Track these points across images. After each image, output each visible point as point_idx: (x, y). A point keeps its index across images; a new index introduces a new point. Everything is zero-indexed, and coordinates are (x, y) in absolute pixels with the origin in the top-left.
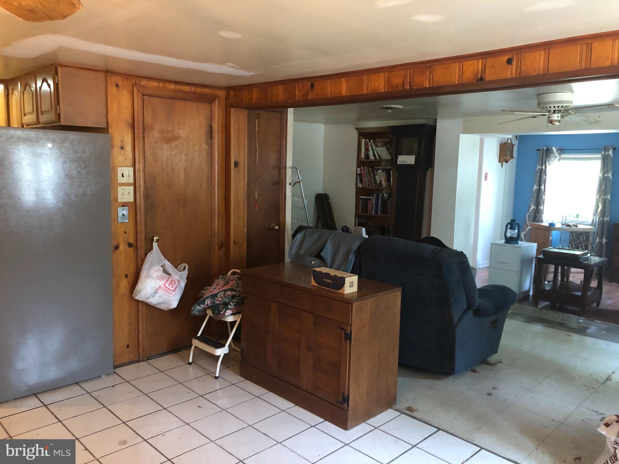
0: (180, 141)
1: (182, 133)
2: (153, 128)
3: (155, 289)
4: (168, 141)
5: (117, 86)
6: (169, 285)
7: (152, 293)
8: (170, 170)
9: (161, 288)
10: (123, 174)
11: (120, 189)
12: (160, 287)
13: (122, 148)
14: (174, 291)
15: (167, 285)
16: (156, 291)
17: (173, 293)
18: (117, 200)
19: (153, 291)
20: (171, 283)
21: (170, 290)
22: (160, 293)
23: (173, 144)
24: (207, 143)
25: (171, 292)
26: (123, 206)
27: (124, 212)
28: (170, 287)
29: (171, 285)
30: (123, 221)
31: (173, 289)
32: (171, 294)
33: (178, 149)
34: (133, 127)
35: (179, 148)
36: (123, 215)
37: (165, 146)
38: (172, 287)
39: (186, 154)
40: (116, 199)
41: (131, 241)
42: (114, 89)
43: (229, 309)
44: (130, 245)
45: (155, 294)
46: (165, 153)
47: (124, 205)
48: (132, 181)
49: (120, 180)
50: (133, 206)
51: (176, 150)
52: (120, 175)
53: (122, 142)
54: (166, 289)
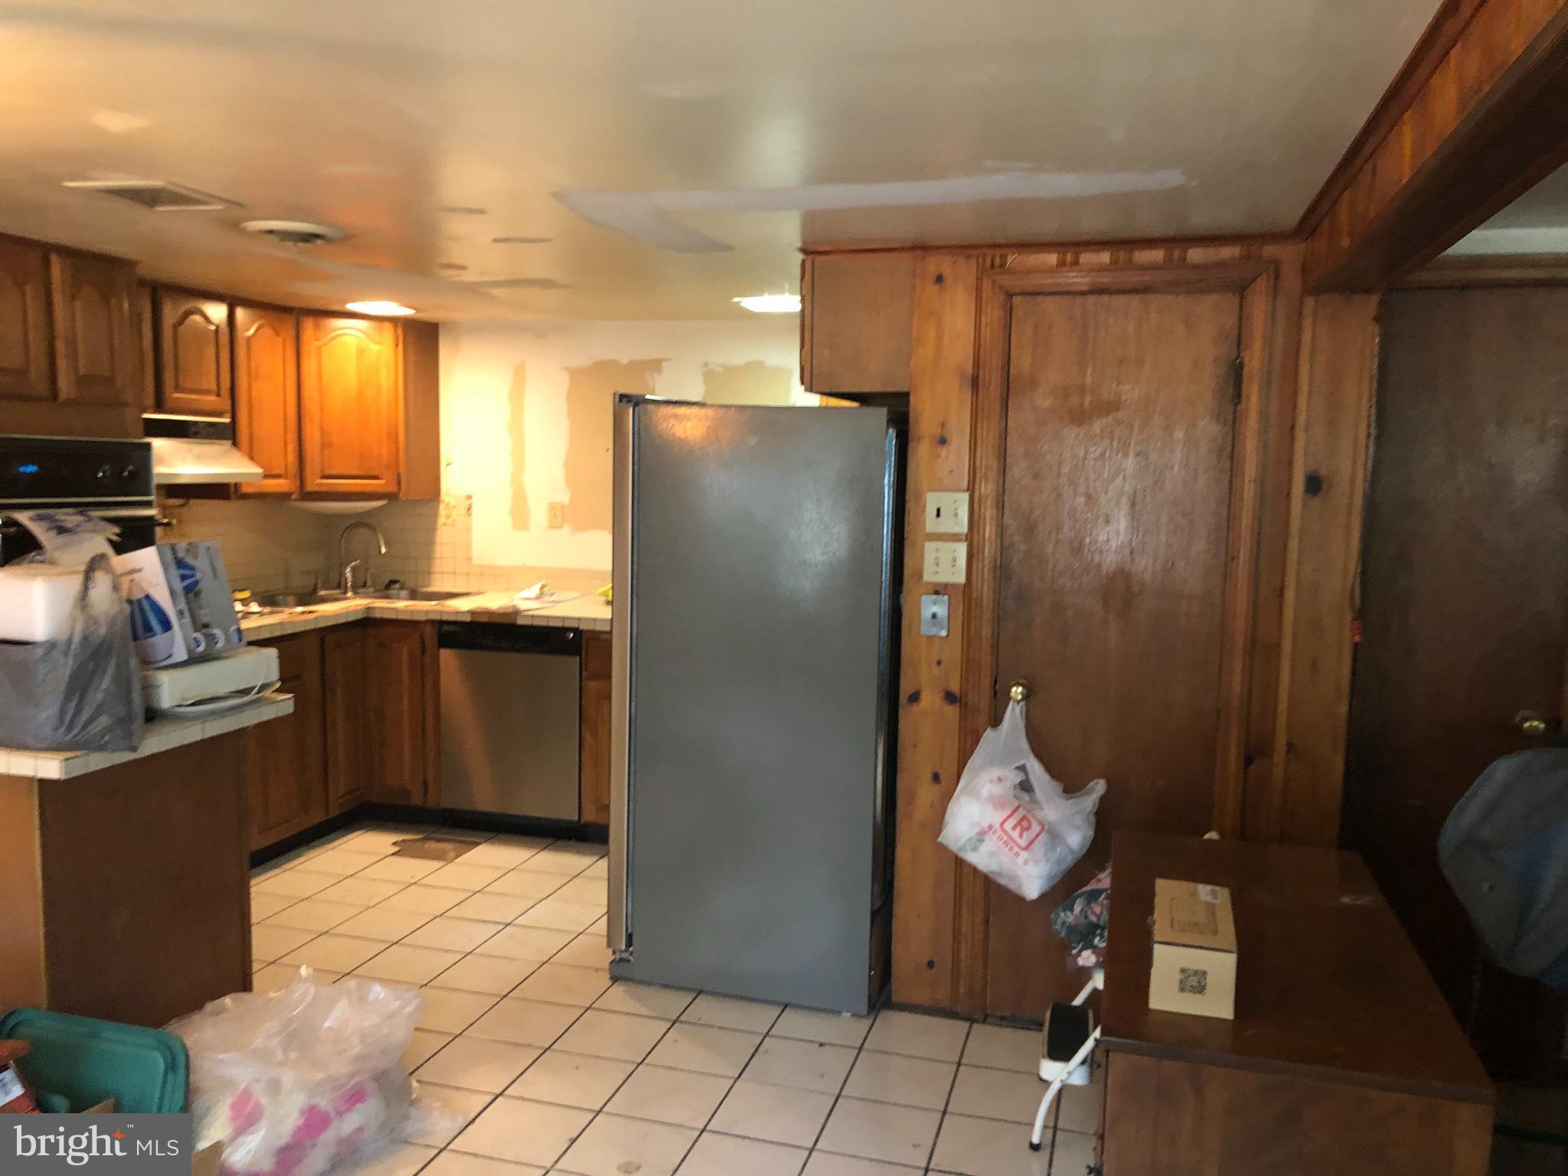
0: (1120, 415)
1: (1130, 392)
2: (1033, 383)
3: (977, 830)
4: (1080, 417)
5: (939, 279)
6: (1014, 828)
7: (970, 839)
8: (1081, 500)
9: (993, 830)
10: (938, 510)
11: (930, 547)
12: (991, 827)
13: (943, 441)
14: (1026, 848)
15: (1008, 826)
16: (981, 836)
17: (1024, 854)
18: (921, 577)
19: (972, 833)
20: (1019, 823)
21: (1015, 842)
22: (990, 844)
23: (1097, 426)
24: (1218, 417)
25: (1016, 849)
26: (937, 593)
27: (935, 609)
28: (1015, 834)
29: (1018, 829)
30: (933, 631)
31: (1023, 842)
32: (1017, 855)
33: (1112, 439)
34: (975, 382)
35: (1116, 437)
36: (934, 616)
37: (1071, 434)
38: (1021, 836)
39: (1137, 455)
40: (919, 574)
41: (955, 687)
42: (932, 289)
43: (1094, 948)
44: (950, 697)
45: (978, 844)
46: (1067, 455)
47: (938, 590)
48: (964, 528)
49: (931, 524)
50: (964, 596)
51: (1106, 442)
52: (931, 512)
53: (943, 425)
54: (1005, 838)
